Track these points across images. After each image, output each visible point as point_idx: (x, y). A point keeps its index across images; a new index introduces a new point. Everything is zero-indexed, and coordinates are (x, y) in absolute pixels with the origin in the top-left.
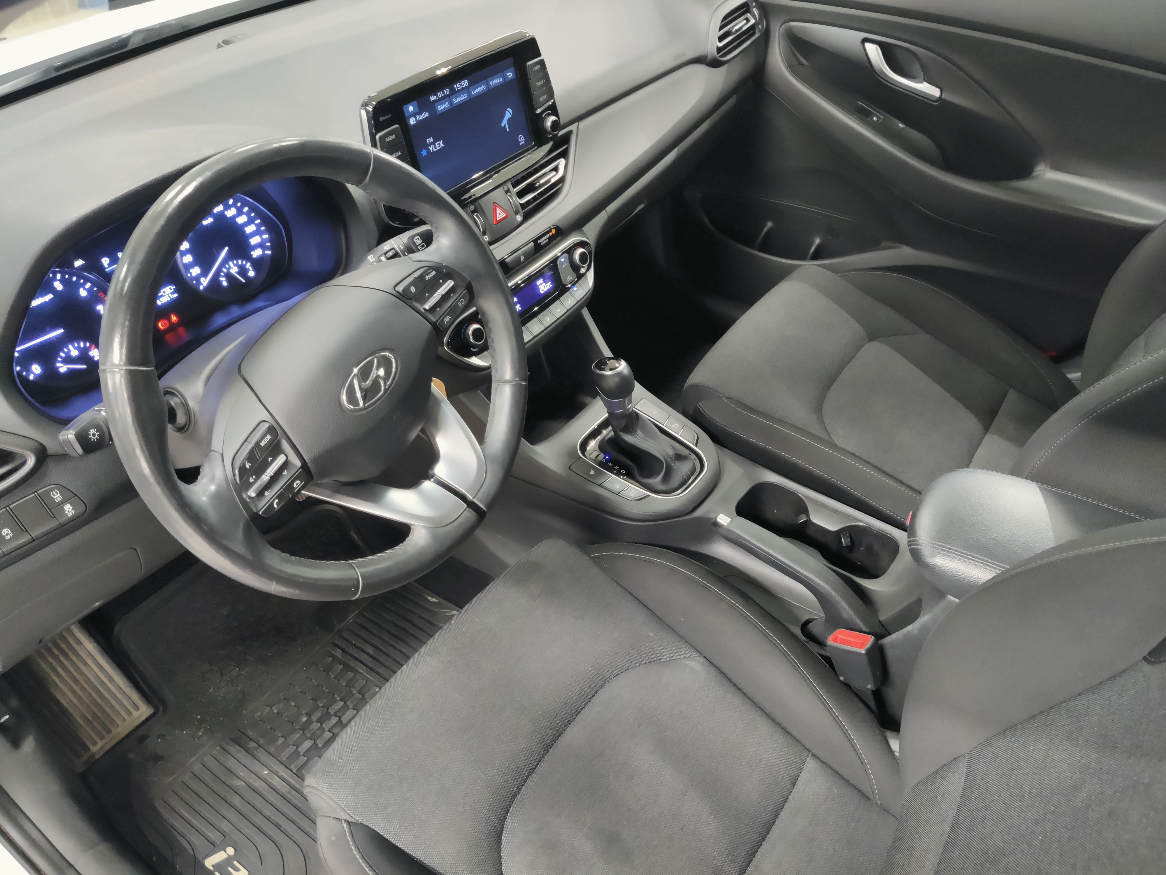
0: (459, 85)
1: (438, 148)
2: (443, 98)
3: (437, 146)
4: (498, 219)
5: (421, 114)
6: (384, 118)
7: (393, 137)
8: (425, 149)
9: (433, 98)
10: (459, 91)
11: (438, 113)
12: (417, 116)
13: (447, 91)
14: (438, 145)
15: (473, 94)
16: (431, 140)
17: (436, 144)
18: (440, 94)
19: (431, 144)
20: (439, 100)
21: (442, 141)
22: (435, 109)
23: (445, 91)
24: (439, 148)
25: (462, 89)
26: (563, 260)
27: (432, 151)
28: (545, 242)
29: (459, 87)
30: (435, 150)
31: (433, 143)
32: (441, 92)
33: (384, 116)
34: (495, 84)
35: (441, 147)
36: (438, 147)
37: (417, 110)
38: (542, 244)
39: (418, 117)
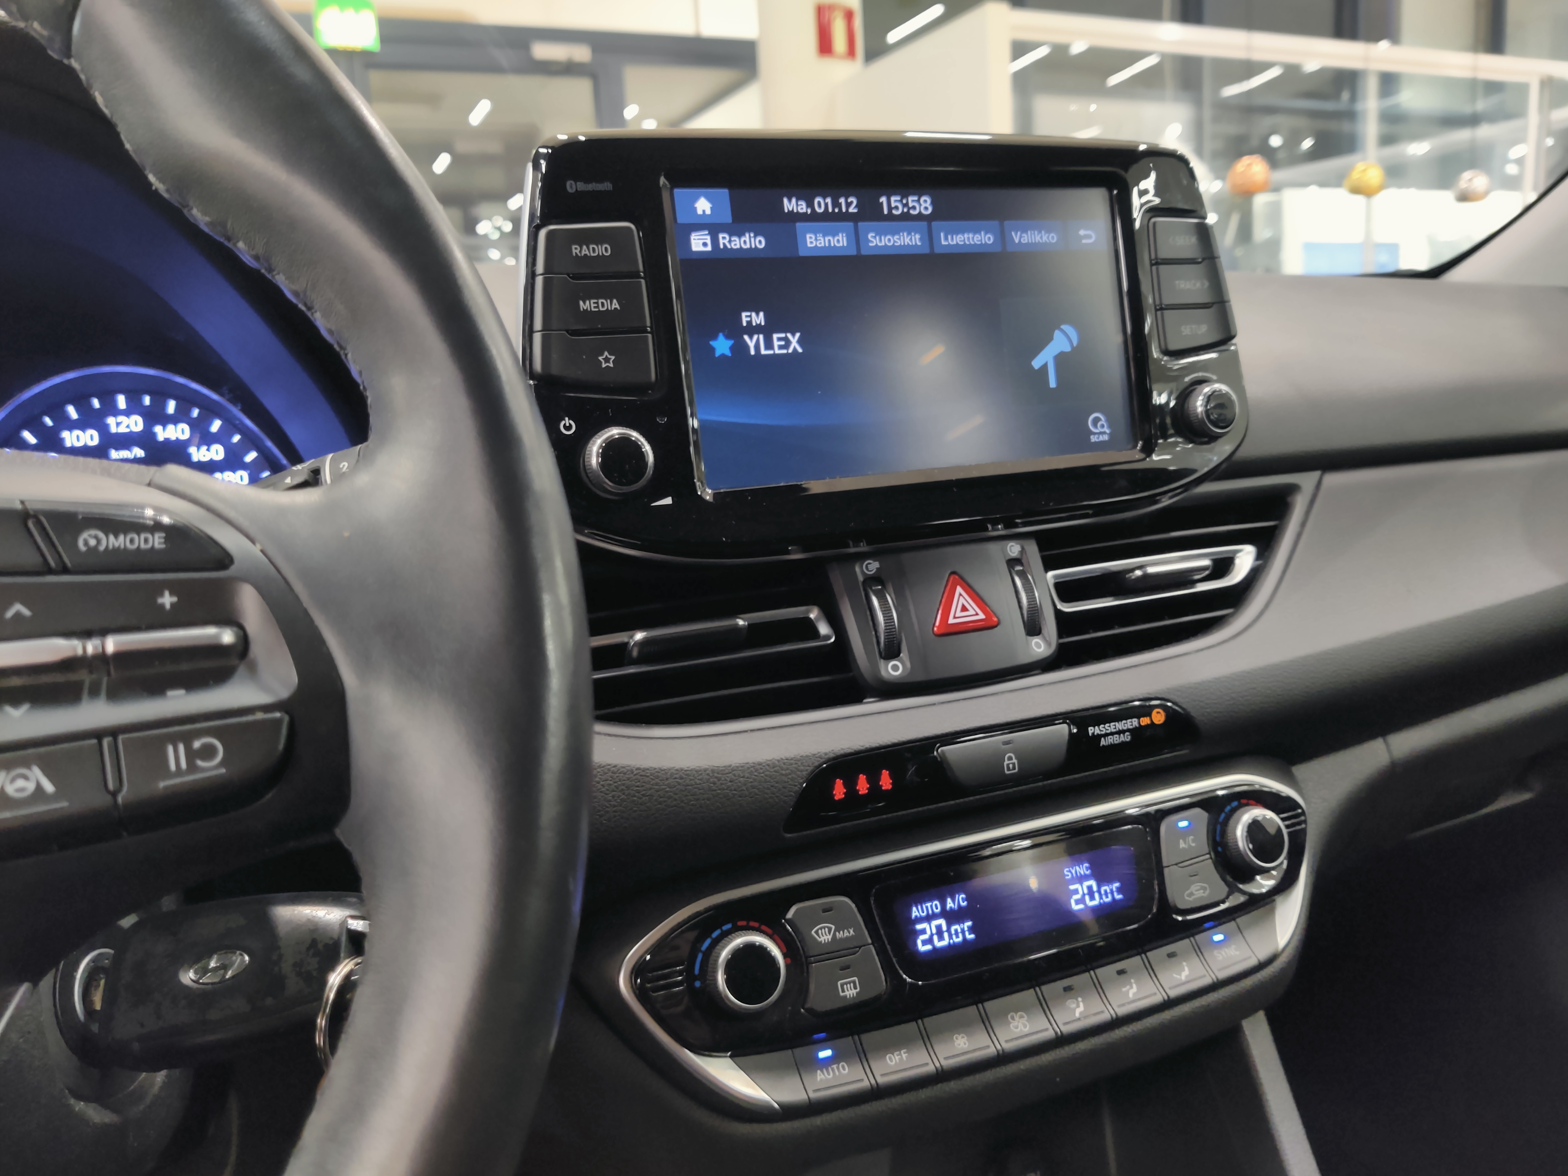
0: (901, 201)
1: (777, 351)
2: (826, 217)
3: (776, 343)
4: (951, 621)
5: (740, 235)
6: (581, 186)
7: (603, 250)
8: (727, 337)
9: (790, 205)
10: (891, 217)
11: (802, 253)
12: (721, 236)
13: (851, 204)
14: (783, 343)
15: (944, 243)
16: (759, 319)
17: (775, 336)
18: (822, 204)
19: (752, 330)
20: (814, 217)
21: (798, 335)
22: (793, 240)
23: (842, 200)
24: (784, 351)
25: (906, 217)
26: (1183, 824)
27: (753, 352)
28: (1116, 739)
29: (897, 208)
30: (763, 352)
31: (767, 331)
32: (829, 200)
33: (587, 181)
34: (1028, 244)
35: (790, 351)
36: (780, 347)
37: (727, 217)
38: (1103, 742)
39: (724, 239)
